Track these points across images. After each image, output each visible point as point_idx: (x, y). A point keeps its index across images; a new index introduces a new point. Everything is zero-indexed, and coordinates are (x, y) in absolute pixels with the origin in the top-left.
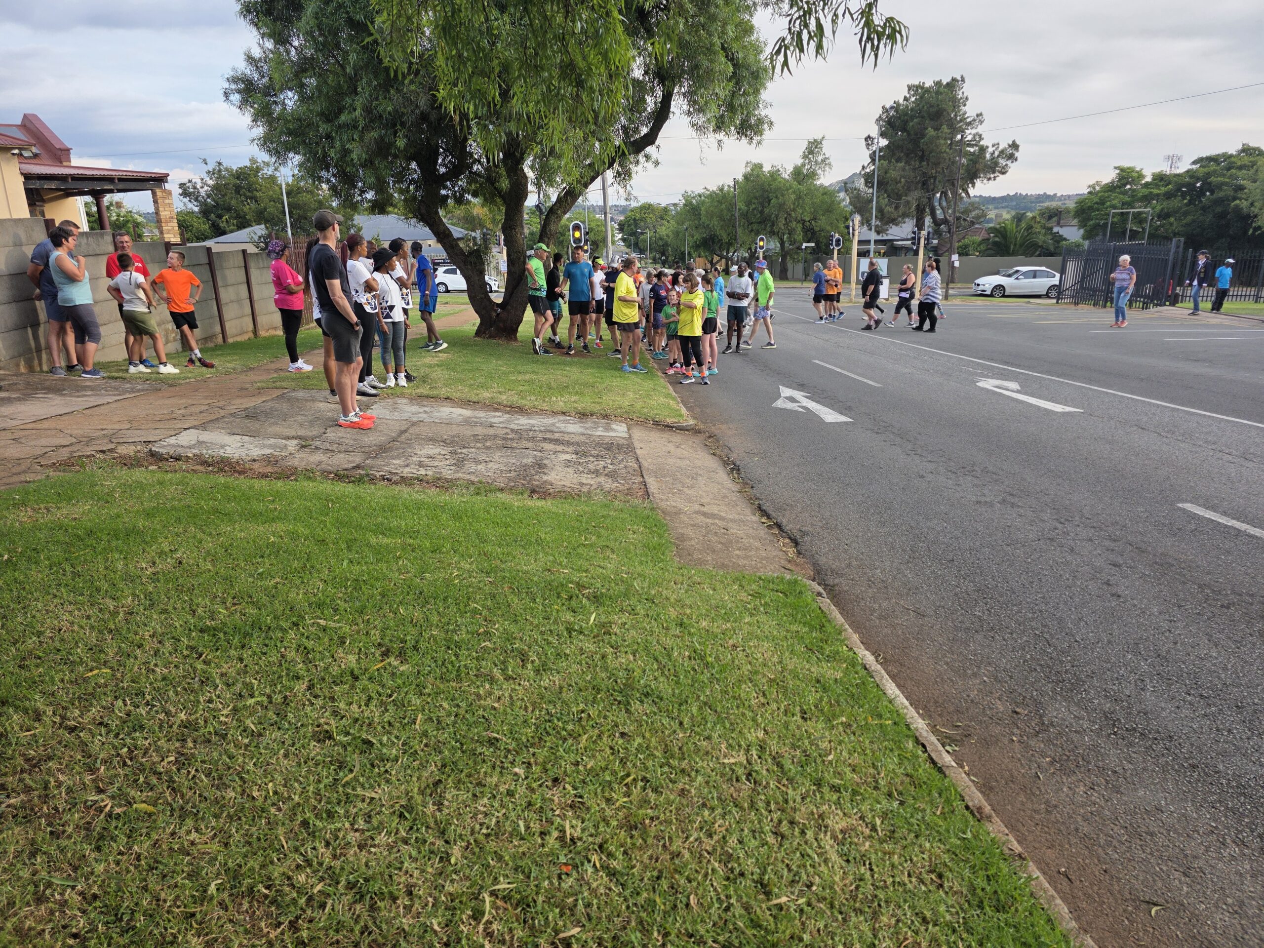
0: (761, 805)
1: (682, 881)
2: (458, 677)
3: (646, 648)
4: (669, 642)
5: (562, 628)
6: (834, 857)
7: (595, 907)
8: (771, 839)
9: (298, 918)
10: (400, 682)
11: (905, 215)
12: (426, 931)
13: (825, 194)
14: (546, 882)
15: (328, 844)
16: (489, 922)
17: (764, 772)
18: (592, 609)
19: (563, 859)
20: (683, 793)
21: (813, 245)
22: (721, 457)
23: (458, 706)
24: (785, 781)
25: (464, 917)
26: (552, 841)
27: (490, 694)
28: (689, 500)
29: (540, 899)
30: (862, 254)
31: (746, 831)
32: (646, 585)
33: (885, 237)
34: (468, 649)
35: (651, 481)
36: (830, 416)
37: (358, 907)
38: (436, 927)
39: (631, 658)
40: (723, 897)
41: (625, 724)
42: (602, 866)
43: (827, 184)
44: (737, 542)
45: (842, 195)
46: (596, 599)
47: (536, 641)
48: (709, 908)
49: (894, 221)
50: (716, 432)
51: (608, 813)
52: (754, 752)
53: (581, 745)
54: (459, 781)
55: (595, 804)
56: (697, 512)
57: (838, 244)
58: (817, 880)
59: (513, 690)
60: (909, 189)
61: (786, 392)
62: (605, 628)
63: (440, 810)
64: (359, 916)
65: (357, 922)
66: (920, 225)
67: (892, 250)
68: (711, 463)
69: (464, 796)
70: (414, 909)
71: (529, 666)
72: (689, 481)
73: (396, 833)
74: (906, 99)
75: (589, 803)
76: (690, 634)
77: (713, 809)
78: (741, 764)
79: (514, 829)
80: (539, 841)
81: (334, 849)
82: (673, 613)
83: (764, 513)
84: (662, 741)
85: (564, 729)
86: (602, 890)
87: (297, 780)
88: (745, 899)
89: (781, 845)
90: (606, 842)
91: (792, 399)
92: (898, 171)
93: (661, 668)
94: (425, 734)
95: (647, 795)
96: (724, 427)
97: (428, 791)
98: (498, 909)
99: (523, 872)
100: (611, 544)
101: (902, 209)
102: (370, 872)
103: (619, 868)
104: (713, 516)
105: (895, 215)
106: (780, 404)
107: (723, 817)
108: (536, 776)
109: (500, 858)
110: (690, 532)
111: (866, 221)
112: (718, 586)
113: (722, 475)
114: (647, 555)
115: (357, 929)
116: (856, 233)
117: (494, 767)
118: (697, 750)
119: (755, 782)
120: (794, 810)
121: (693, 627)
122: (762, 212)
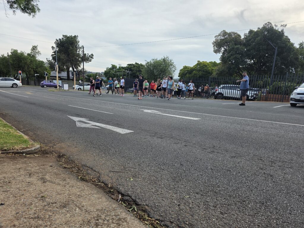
21: (38, 75)
57: (47, 75)
122: (19, 64)
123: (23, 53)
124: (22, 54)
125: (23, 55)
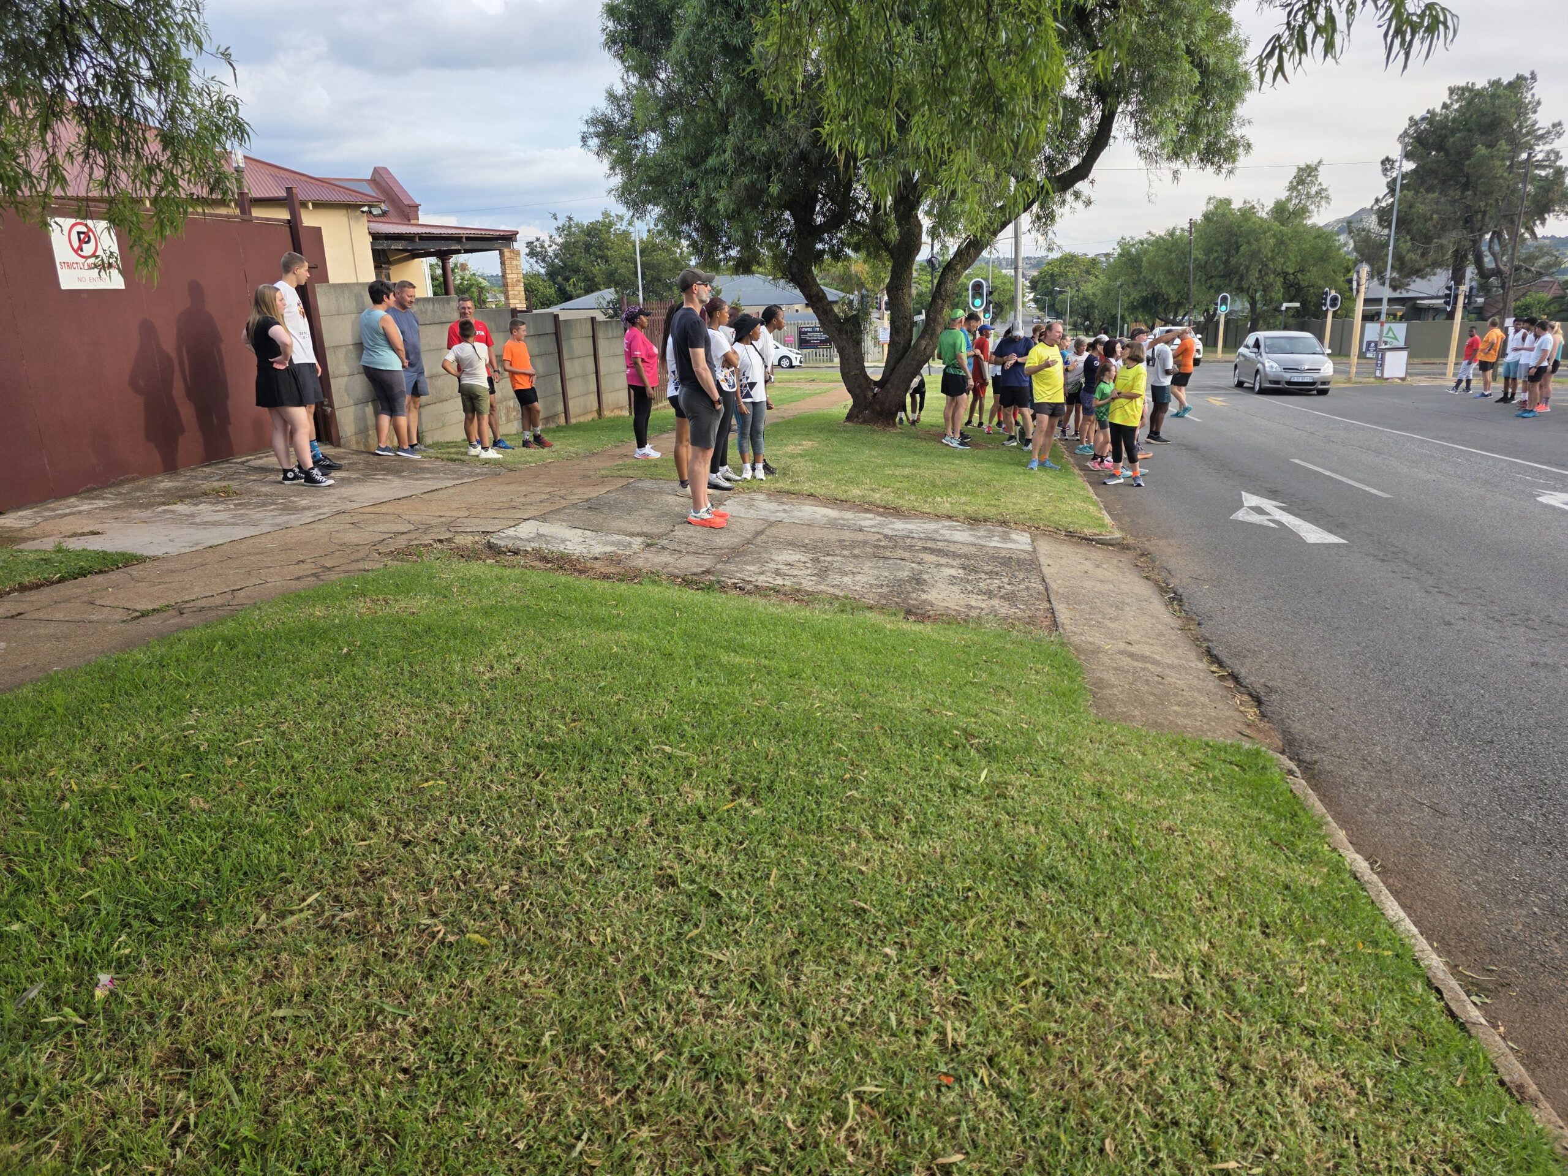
0: (1203, 1038)
1: (1095, 1119)
2: (819, 830)
3: (1052, 820)
4: (1083, 815)
5: (944, 783)
6: (1304, 1120)
7: (982, 1133)
8: (1215, 1084)
9: (636, 1087)
10: (752, 827)
11: (1436, 264)
12: (778, 1127)
13: (1319, 237)
14: (922, 1093)
15: (669, 1007)
16: (852, 1130)
17: (1209, 997)
18: (983, 763)
19: (943, 1068)
20: (1097, 1008)
21: (1297, 305)
22: (1156, 583)
23: (818, 864)
24: (1236, 1012)
25: (823, 1118)
26: (929, 1042)
27: (857, 854)
28: (1112, 636)
29: (915, 1112)
30: (1368, 317)
31: (1182, 1069)
32: (1052, 740)
33: (1405, 295)
34: (831, 797)
35: (1061, 609)
36: (1313, 534)
37: (702, 1085)
38: (790, 1125)
39: (1033, 830)
40: (1149, 1148)
41: (1023, 911)
42: (991, 1084)
43: (1321, 224)
44: (1177, 694)
45: (1342, 238)
46: (988, 752)
47: (912, 796)
48: (1131, 1159)
49: (1419, 273)
50: (1151, 549)
51: (1000, 1019)
52: (1196, 970)
53: (968, 930)
54: (819, 954)
55: (985, 1006)
56: (1121, 652)
57: (1333, 304)
58: (1280, 1147)
59: (884, 853)
60: (1444, 229)
61: (1250, 500)
62: (998, 791)
63: (796, 986)
64: (702, 1097)
65: (700, 1103)
66: (1458, 277)
67: (1413, 311)
68: (1144, 589)
69: (825, 973)
70: (765, 1099)
71: (904, 826)
72: (1112, 612)
73: (746, 1006)
74: (1445, 106)
75: (975, 1004)
76: (1110, 807)
77: (1137, 1034)
78: (1177, 983)
79: (884, 1022)
80: (914, 1040)
81: (677, 1014)
82: (1088, 779)
83: (1215, 659)
84: (1072, 938)
85: (946, 908)
86: (991, 1114)
87: (638, 929)
88: (1179, 1156)
89: (1229, 1094)
90: (997, 1055)
91: (1259, 510)
92: (1427, 204)
93: (1072, 847)
94: (780, 893)
95: (1050, 1003)
96: (1162, 543)
97: (783, 961)
98: (862, 1114)
99: (894, 1076)
100: (1008, 685)
101: (1432, 256)
102: (716, 1047)
103: (1013, 1089)
104: (1144, 658)
105: (1422, 264)
106: (1241, 515)
107: (1152, 1045)
108: (910, 961)
109: (867, 1055)
110: (1111, 677)
111: (1377, 273)
112: (1150, 750)
113: (1157, 606)
114: (1053, 703)
115: (701, 1111)
116: (1363, 289)
117: (860, 943)
118: (1118, 957)
119: (1196, 1008)
120: (1250, 1051)
121: (1115, 799)
122: (1226, 263)
123: (1253, 207)
124: (1248, 213)
125: (1247, 220)
